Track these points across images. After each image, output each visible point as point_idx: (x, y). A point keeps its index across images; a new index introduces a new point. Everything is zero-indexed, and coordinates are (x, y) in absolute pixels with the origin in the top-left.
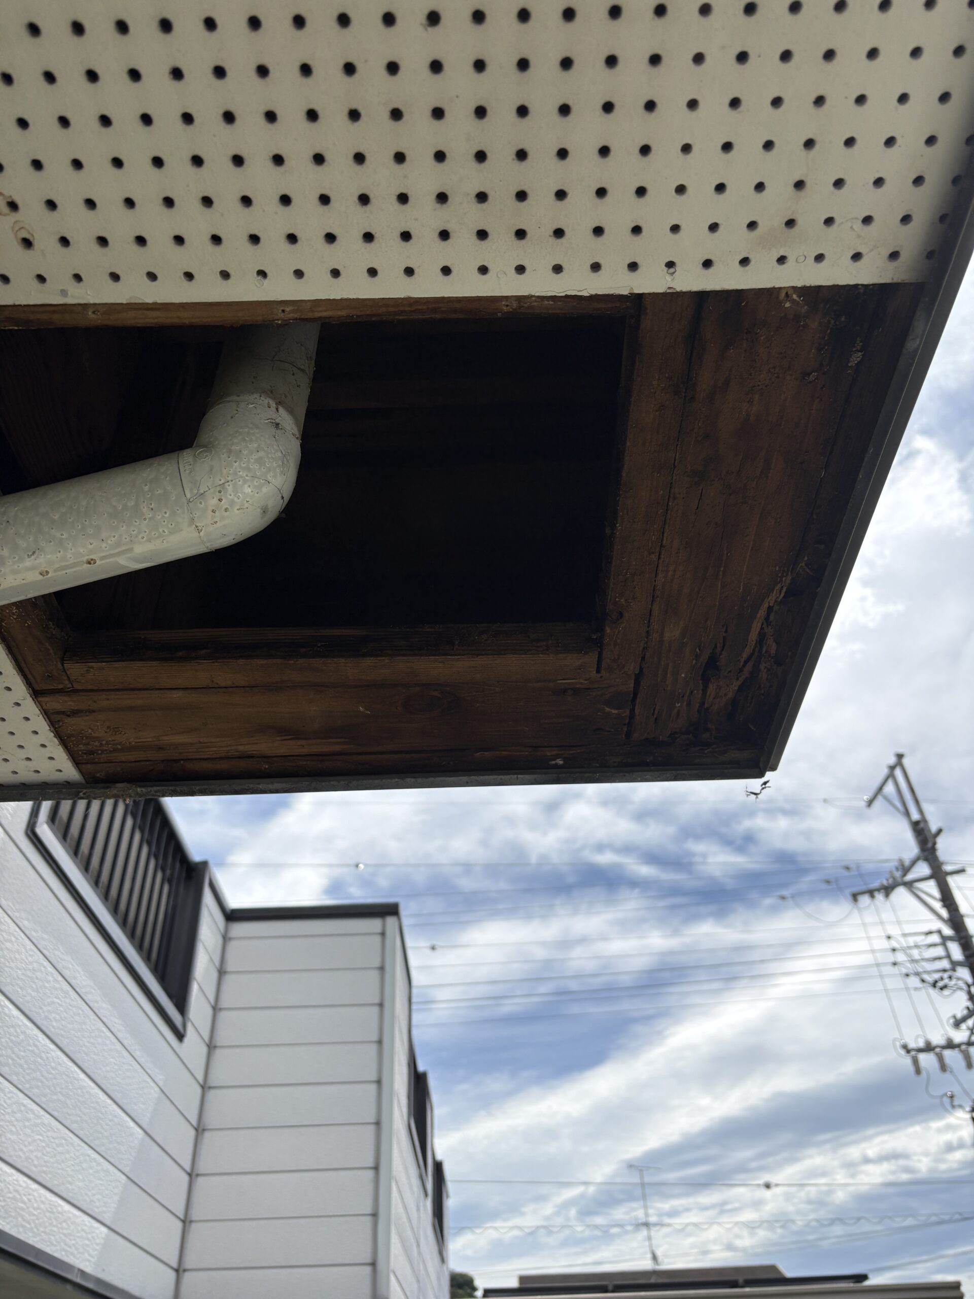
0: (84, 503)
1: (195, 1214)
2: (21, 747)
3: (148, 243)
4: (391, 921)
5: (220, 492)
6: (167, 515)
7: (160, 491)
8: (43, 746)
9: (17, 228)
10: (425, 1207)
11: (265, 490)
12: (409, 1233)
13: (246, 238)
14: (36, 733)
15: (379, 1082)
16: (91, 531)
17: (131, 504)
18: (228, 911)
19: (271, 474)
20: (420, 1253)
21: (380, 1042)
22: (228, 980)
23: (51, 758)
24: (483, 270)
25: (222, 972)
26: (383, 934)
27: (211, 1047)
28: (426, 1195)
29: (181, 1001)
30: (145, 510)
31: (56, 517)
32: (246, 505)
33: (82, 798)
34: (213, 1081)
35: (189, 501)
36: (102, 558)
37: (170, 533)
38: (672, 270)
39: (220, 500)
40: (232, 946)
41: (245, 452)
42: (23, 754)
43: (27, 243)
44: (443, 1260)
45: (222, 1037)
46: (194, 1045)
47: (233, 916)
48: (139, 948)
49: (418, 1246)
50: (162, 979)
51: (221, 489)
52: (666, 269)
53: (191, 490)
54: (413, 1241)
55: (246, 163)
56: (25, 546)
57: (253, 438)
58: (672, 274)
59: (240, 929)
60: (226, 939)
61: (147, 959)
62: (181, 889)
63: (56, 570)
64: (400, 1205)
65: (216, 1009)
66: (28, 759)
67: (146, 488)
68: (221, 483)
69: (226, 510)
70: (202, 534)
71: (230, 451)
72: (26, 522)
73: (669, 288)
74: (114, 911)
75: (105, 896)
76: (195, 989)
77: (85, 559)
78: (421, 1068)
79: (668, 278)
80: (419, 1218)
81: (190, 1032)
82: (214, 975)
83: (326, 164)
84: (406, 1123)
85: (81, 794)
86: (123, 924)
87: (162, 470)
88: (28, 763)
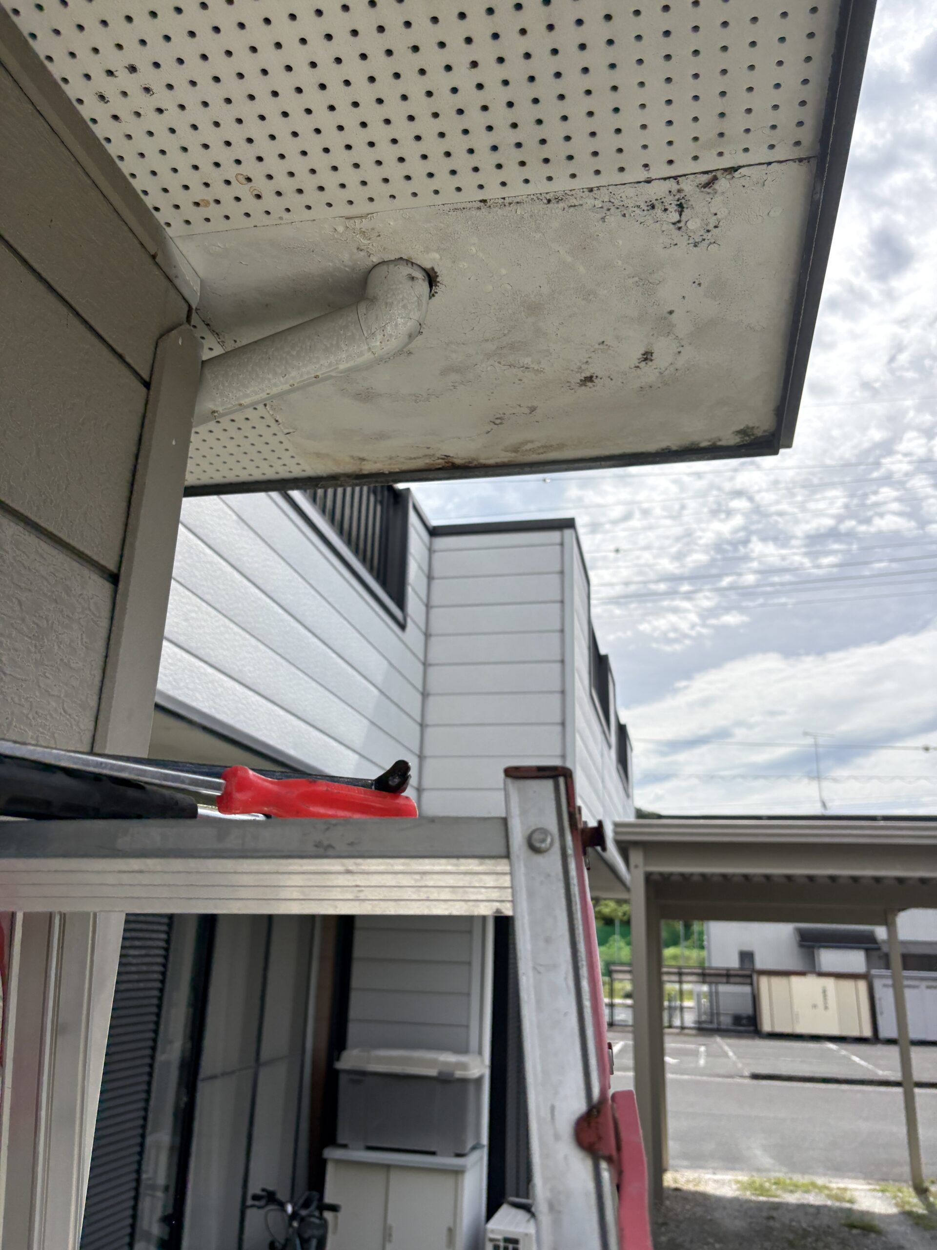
0: (309, 344)
1: (427, 752)
2: (279, 458)
3: (325, 189)
4: (568, 533)
5: (383, 331)
6: (355, 347)
7: (349, 334)
8: (293, 457)
9: (252, 190)
10: (609, 756)
11: (409, 324)
12: (594, 771)
13: (381, 181)
14: (287, 450)
15: (562, 662)
16: (314, 360)
17: (334, 342)
18: (431, 528)
19: (412, 313)
20: (604, 787)
21: (562, 631)
22: (436, 584)
23: (298, 464)
24: (527, 181)
25: (430, 578)
26: (562, 544)
27: (427, 635)
28: (610, 746)
29: (400, 600)
30: (343, 346)
31: (294, 353)
32: (399, 335)
33: (320, 488)
34: (432, 659)
35: (367, 338)
36: (322, 374)
37: (358, 357)
38: (647, 168)
39: (384, 335)
40: (436, 557)
41: (395, 303)
42: (281, 462)
43: (259, 197)
44: (628, 795)
45: (435, 628)
46: (413, 633)
47: (435, 532)
48: (363, 561)
49: (603, 781)
50: (384, 584)
51: (384, 329)
52: (643, 168)
53: (367, 331)
54: (597, 776)
55: (376, 145)
56: (280, 372)
57: (400, 292)
58: (648, 170)
59: (442, 542)
60: (431, 551)
61: (371, 570)
62: (391, 512)
63: (298, 383)
64: (585, 751)
65: (428, 606)
66: (284, 465)
67: (342, 332)
68: (383, 325)
69: (388, 341)
70: (376, 355)
71: (386, 304)
72: (279, 357)
73: (648, 178)
74: (340, 532)
75: (332, 521)
76: (410, 591)
77: (313, 375)
78: (603, 651)
79: (646, 173)
80: (603, 763)
81: (410, 624)
82: (425, 580)
83: (422, 140)
84: (588, 693)
85: (319, 485)
86: (348, 543)
87: (349, 319)
88: (285, 467)
